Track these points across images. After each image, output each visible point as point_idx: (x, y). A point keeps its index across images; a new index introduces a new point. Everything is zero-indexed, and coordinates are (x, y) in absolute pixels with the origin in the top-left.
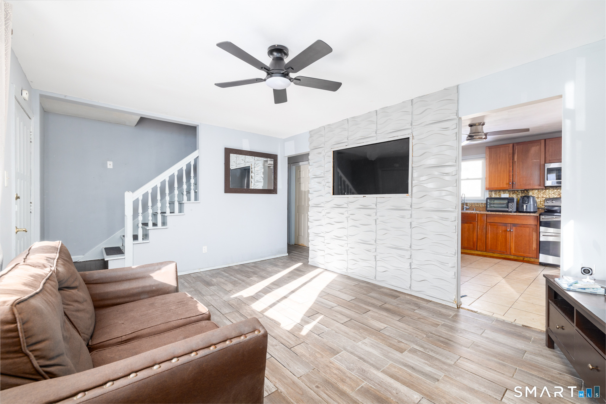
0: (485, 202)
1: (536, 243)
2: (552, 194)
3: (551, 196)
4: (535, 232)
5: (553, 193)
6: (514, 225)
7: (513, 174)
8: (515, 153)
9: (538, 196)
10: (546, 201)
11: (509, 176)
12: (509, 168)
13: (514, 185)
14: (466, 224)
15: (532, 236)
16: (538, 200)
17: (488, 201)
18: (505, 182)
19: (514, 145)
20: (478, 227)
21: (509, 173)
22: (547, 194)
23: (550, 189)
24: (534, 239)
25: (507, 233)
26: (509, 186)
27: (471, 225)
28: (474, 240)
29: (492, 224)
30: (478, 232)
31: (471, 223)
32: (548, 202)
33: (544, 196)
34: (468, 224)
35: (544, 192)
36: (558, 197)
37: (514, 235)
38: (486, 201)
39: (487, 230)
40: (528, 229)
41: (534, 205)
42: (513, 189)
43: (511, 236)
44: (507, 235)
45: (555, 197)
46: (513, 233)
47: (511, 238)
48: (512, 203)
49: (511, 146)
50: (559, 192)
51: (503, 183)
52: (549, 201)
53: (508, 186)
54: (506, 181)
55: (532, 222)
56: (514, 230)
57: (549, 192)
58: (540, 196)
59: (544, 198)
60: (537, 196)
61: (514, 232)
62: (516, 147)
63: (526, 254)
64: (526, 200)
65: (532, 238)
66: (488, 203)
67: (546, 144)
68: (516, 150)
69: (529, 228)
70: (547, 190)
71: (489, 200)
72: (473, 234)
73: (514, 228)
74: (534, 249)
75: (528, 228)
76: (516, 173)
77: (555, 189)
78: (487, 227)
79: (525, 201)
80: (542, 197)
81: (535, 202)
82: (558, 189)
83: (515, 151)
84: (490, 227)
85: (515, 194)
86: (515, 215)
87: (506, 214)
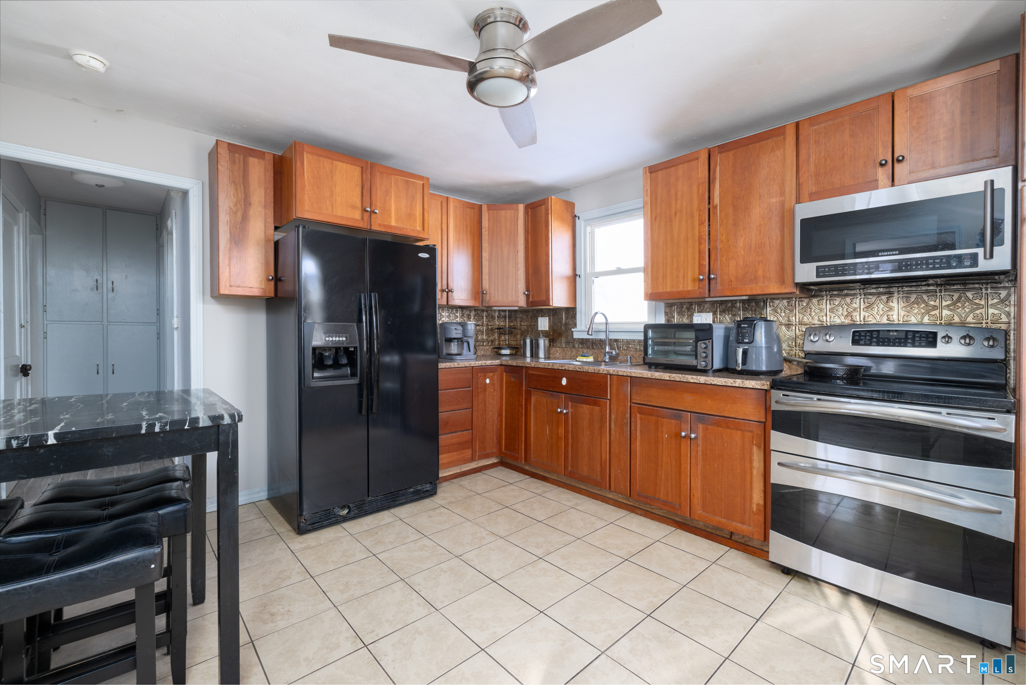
0: (641, 337)
1: (762, 488)
2: (828, 313)
3: (824, 318)
4: (759, 447)
5: (831, 310)
6: (701, 417)
7: (709, 249)
8: (715, 178)
9: (789, 321)
10: (807, 334)
11: (700, 253)
12: (699, 229)
13: (713, 283)
14: (584, 406)
15: (751, 461)
16: (785, 333)
17: (650, 334)
18: (690, 273)
19: (711, 154)
20: (613, 417)
21: (700, 244)
22: (813, 314)
23: (822, 296)
24: (755, 472)
25: (682, 444)
26: (699, 288)
27: (597, 408)
28: (604, 456)
29: (648, 410)
30: (613, 433)
31: (595, 404)
32: (812, 337)
33: (805, 319)
34: (590, 405)
35: (806, 307)
36: (846, 321)
37: (700, 453)
38: (643, 334)
39: (633, 428)
40: (737, 435)
41: (769, 348)
42: (709, 297)
43: (693, 454)
44: (682, 451)
45: (838, 321)
46: (698, 445)
47: (693, 462)
48: (707, 342)
49: (704, 157)
50: (847, 305)
51: (684, 276)
52: (815, 335)
53: (697, 288)
54: (692, 271)
55: (751, 412)
56: (700, 437)
57: (820, 307)
58: (794, 318)
59: (806, 325)
60: (786, 318)
61: (700, 442)
62: (718, 159)
63: (734, 523)
64: (745, 331)
65: (751, 467)
66: (650, 342)
67: (801, 138)
68: (718, 168)
69: (741, 430)
70: (815, 301)
71: (652, 332)
72: (601, 437)
73: (700, 426)
74: (754, 510)
75: (739, 432)
76: (718, 243)
77: (838, 296)
78: (633, 420)
79: (744, 337)
80: (801, 323)
81: (773, 338)
82: (847, 295)
83: (715, 171)
84: (641, 419)
85: (729, 312)
86: (701, 382)
87: (678, 380)
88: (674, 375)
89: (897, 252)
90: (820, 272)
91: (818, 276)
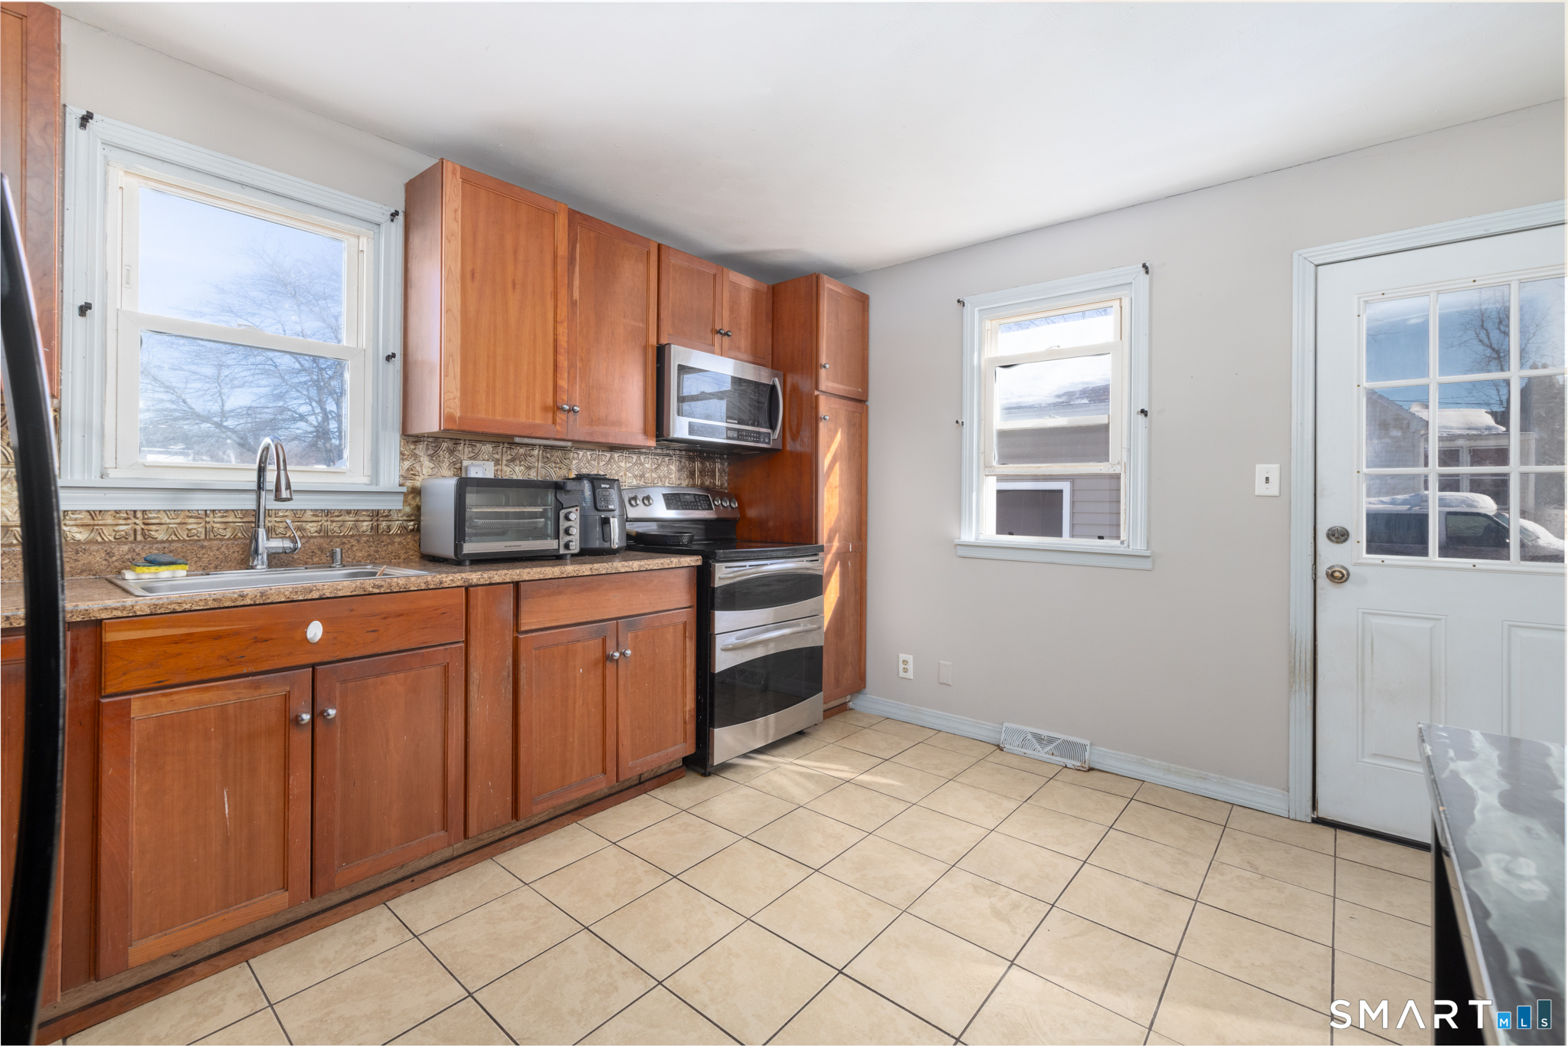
1: (694, 688)
4: (691, 639)
6: (633, 621)
11: (556, 366)
12: (555, 329)
18: (538, 397)
20: (475, 675)
21: (556, 353)
25: (607, 673)
26: (555, 424)
27: (431, 671)
28: (452, 773)
30: (475, 708)
34: (411, 670)
39: (521, 682)
44: (607, 684)
48: (574, 510)
49: (564, 218)
51: (528, 398)
53: (550, 421)
54: (543, 390)
55: (683, 597)
62: (578, 232)
67: (662, 265)
69: (673, 624)
72: (447, 732)
73: (630, 636)
74: (687, 717)
75: (671, 627)
76: (578, 358)
78: (523, 665)
79: (607, 502)
84: (537, 658)
85: (520, 462)
86: (635, 570)
87: (604, 572)
88: (596, 566)
89: (736, 422)
90: (692, 429)
91: (690, 433)
